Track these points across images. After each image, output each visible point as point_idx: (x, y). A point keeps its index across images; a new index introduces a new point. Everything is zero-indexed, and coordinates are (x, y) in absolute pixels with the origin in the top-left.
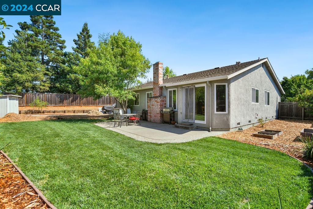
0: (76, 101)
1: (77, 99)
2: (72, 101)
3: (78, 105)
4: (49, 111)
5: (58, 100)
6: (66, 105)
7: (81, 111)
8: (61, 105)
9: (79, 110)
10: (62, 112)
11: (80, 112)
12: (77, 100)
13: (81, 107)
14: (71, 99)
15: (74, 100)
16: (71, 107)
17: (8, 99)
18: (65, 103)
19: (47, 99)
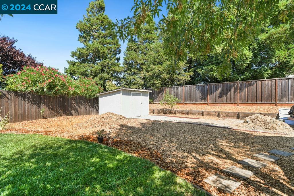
0: (227, 94)
1: (230, 90)
2: (221, 96)
3: (232, 102)
4: (182, 112)
5: (199, 94)
6: (211, 101)
7: (232, 114)
8: (203, 102)
9: (229, 113)
10: (199, 114)
11: (230, 116)
12: (229, 94)
13: (238, 105)
14: (218, 92)
15: (224, 92)
16: (217, 106)
17: (121, 94)
18: (210, 99)
19: (186, 93)
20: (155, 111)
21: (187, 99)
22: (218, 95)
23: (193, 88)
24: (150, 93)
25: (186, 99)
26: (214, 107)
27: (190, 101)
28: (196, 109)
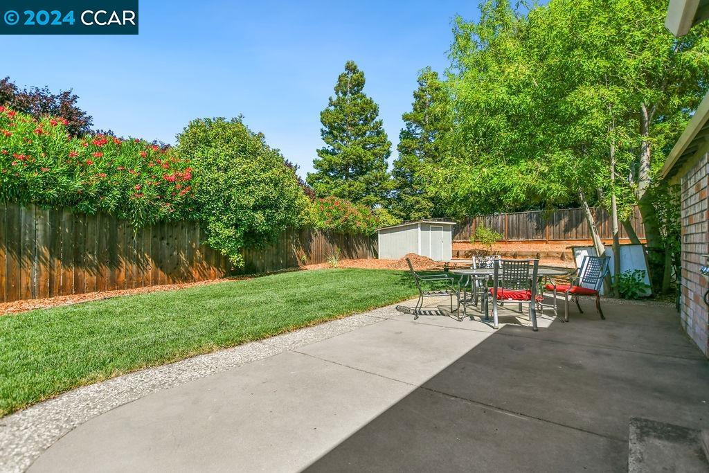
0: (577, 227)
1: (581, 222)
2: (567, 230)
3: (585, 238)
4: (506, 254)
5: (532, 225)
6: (551, 238)
8: (539, 238)
10: (533, 256)
12: (580, 226)
14: (563, 223)
15: (572, 223)
16: (562, 244)
17: (419, 228)
18: (550, 235)
19: (510, 225)
20: (460, 253)
21: (512, 233)
22: (563, 229)
23: (521, 217)
24: (453, 226)
25: (511, 235)
26: (556, 246)
27: (518, 237)
28: (527, 250)
